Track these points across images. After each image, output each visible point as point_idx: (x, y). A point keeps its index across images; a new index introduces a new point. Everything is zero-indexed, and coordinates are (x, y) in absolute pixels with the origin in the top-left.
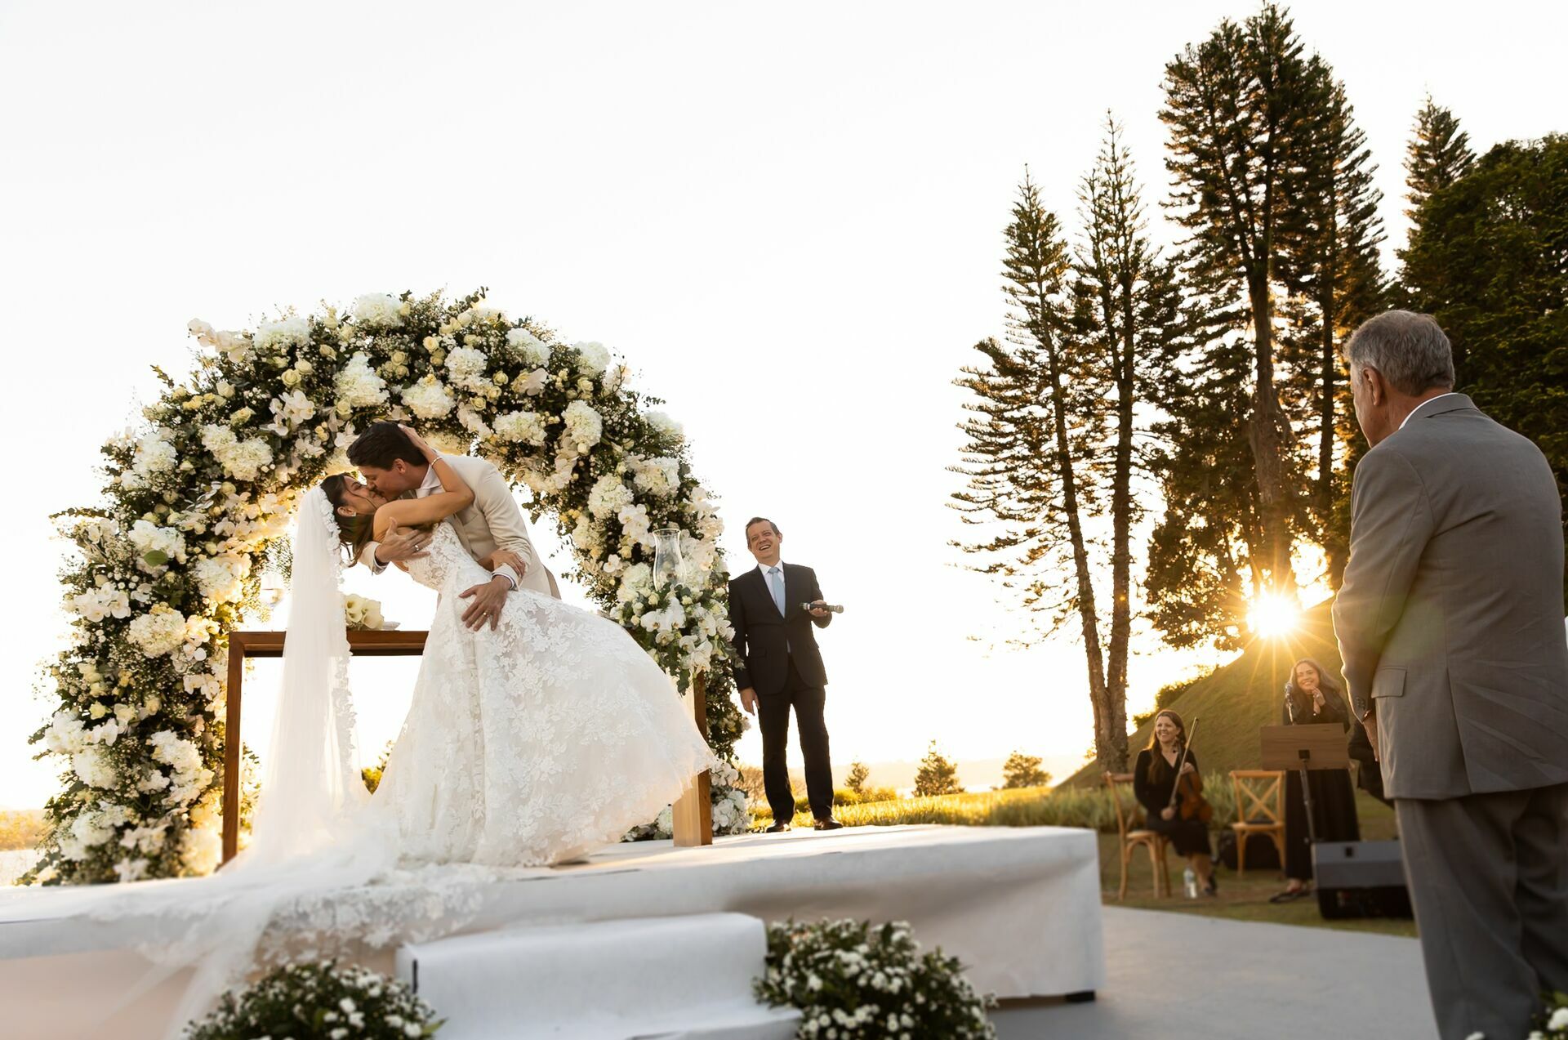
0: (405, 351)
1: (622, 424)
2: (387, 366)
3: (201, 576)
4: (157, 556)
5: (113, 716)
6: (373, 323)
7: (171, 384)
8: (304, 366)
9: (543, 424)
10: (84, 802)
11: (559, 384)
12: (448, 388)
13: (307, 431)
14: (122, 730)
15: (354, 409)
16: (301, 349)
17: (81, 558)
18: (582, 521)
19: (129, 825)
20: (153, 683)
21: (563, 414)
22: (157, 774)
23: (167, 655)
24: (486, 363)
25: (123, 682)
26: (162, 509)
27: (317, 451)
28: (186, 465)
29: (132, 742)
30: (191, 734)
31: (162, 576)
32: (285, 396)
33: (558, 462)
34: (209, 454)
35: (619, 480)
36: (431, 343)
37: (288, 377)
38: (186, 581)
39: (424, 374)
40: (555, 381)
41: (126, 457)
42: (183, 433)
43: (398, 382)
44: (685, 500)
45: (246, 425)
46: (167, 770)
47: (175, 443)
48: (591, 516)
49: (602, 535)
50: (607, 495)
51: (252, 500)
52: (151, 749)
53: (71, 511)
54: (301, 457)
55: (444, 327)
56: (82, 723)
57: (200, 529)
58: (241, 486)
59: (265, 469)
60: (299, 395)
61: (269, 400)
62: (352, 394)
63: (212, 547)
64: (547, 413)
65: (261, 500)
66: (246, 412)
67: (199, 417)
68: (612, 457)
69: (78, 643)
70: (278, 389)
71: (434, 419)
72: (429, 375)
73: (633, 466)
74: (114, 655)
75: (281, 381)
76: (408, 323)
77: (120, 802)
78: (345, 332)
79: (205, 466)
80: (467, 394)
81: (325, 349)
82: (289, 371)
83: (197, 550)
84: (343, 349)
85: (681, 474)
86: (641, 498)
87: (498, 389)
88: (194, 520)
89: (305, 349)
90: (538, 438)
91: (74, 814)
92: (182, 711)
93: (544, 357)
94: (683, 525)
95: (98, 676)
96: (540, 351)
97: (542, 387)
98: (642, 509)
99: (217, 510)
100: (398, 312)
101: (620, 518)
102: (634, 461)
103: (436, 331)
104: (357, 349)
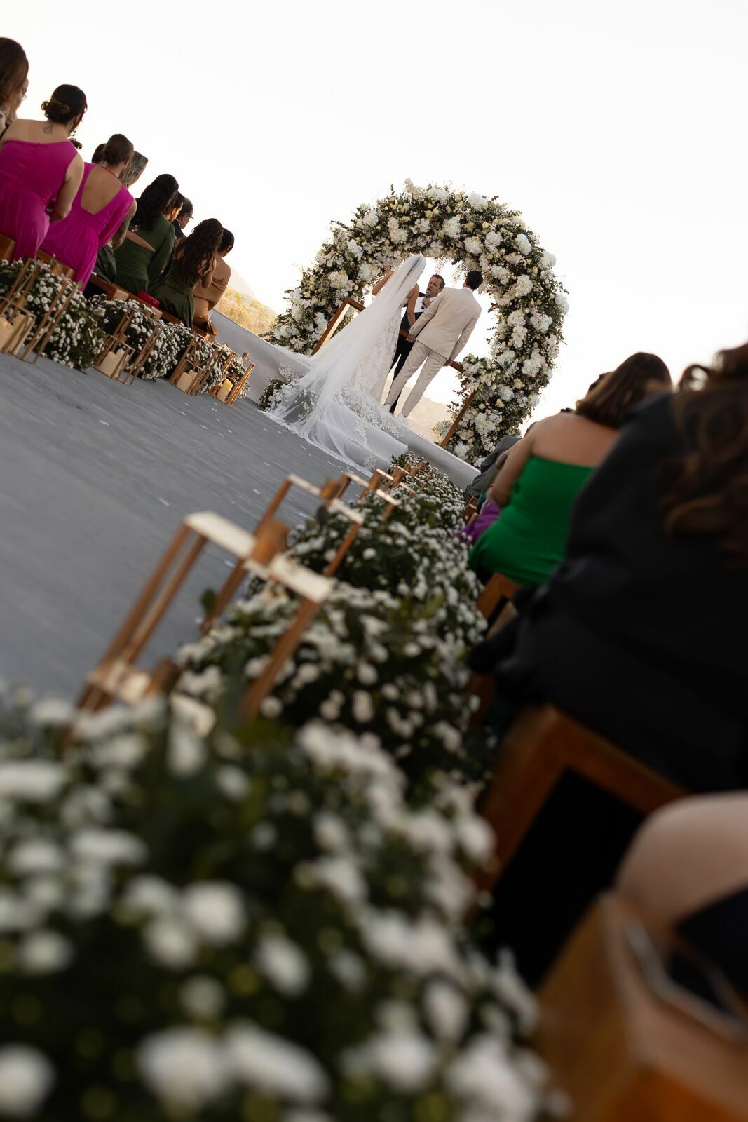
1: (540, 293)
2: (466, 225)
3: (361, 268)
4: (351, 255)
5: (311, 299)
6: (472, 206)
7: (393, 194)
8: (436, 211)
9: (509, 277)
10: (288, 321)
11: (525, 265)
12: (482, 245)
13: (424, 235)
14: (310, 305)
15: (445, 236)
16: (440, 204)
17: (331, 240)
18: (503, 322)
19: (295, 336)
20: (327, 296)
21: (519, 277)
22: (312, 325)
23: (336, 289)
25: (320, 290)
26: (363, 238)
27: (423, 244)
28: (379, 227)
29: (311, 311)
30: (329, 319)
31: (350, 261)
32: (423, 219)
33: (505, 295)
34: (388, 228)
35: (523, 314)
36: (485, 225)
37: (428, 213)
38: (356, 267)
39: (476, 236)
40: (524, 263)
41: (363, 214)
42: (384, 216)
43: (466, 233)
44: (547, 337)
45: (405, 223)
46: (315, 326)
47: (380, 218)
48: (507, 323)
49: (507, 332)
50: (517, 317)
51: (393, 250)
52: (315, 317)
53: (338, 222)
54: (417, 243)
55: (496, 221)
56: (302, 296)
57: (370, 252)
58: (391, 244)
59: (402, 242)
60: (427, 222)
61: (416, 219)
62: (446, 230)
63: (370, 260)
64: (513, 274)
65: (395, 252)
66: (407, 219)
67: (391, 213)
68: (528, 304)
69: (315, 269)
70: (423, 216)
71: (471, 254)
72: (478, 237)
73: (532, 312)
74: (321, 280)
75: (424, 214)
76: (484, 211)
77: (297, 328)
78: (460, 204)
79: (384, 231)
80: (487, 250)
81: (448, 208)
82: (429, 211)
83: (365, 259)
84: (454, 211)
85: (550, 326)
86: (528, 326)
87: (500, 255)
88: (369, 249)
89: (442, 204)
90: (504, 281)
91: (284, 323)
92: (330, 310)
93: (526, 253)
94: (540, 347)
95: (314, 283)
96: (526, 247)
97: (517, 262)
98: (526, 331)
99: (379, 249)
101: (514, 330)
102: (534, 311)
103: (492, 220)
104: (460, 213)
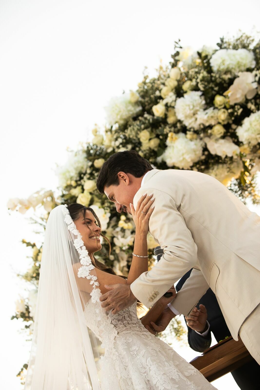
0: (146, 128)
8: (90, 185)
12: (189, 134)
16: (84, 174)
24: (203, 97)
36: (159, 109)
39: (166, 136)
55: (165, 90)
72: (170, 135)
80: (205, 130)
87: (223, 110)
89: (89, 171)
96: (242, 58)
97: (256, 86)
100: (130, 102)
